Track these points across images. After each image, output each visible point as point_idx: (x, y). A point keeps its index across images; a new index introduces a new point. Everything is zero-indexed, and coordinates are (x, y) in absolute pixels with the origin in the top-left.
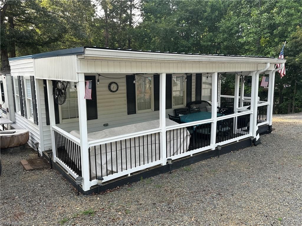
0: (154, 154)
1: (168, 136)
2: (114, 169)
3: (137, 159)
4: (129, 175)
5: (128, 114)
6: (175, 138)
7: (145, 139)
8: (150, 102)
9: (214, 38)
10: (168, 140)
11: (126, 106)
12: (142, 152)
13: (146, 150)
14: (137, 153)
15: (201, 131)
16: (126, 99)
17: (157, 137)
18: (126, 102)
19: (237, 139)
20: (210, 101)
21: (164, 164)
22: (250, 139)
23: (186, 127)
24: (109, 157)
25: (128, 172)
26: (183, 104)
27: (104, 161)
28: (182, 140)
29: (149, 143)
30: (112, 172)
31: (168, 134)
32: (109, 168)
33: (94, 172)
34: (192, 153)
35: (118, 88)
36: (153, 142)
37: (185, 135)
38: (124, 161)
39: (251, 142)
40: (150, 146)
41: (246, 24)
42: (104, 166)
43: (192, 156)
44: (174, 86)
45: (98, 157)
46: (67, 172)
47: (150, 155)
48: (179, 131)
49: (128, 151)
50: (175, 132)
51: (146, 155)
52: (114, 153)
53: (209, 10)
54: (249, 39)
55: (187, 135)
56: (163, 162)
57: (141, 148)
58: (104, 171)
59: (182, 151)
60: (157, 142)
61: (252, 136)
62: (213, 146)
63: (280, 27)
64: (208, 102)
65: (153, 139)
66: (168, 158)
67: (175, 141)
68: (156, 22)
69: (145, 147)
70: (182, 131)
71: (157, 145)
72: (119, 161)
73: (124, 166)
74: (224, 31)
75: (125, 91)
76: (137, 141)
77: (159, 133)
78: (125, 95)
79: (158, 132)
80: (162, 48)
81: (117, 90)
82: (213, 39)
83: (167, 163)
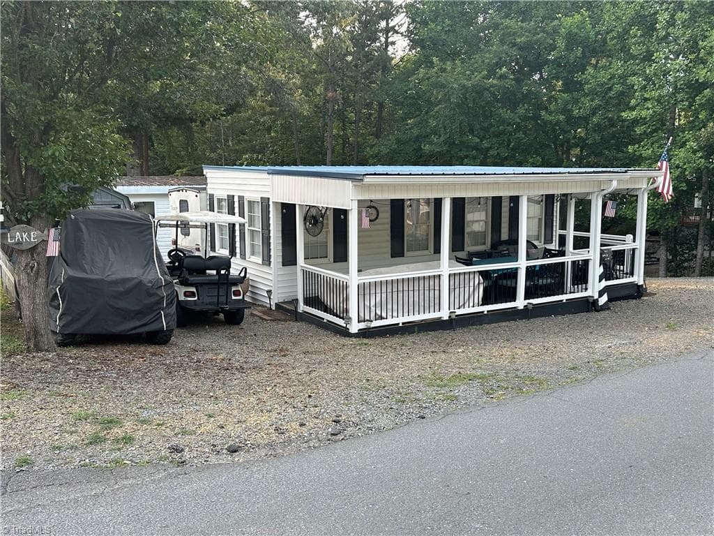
0: (432, 304)
1: (452, 282)
2: (384, 315)
3: (411, 308)
4: (401, 325)
5: (392, 257)
6: (462, 286)
7: (422, 282)
8: (428, 239)
9: (572, 106)
10: (452, 287)
11: (389, 244)
12: (416, 299)
13: (422, 297)
14: (411, 300)
15: (505, 282)
16: (389, 232)
17: (437, 281)
18: (389, 238)
19: (564, 298)
20: (538, 240)
21: (446, 318)
22: (588, 300)
23: (478, 271)
24: (378, 299)
25: (400, 320)
26: (485, 244)
27: (373, 303)
28: (472, 289)
29: (427, 288)
30: (381, 318)
31: (452, 278)
32: (379, 312)
33: (362, 314)
34: (486, 308)
35: (378, 215)
36: (432, 287)
37: (477, 282)
38: (395, 307)
39: (588, 305)
40: (427, 292)
41: (640, 79)
42: (373, 309)
43: (486, 313)
44: (469, 212)
45: (367, 297)
46: (323, 319)
47: (427, 305)
48: (467, 277)
49: (400, 295)
50: (462, 277)
51: (421, 303)
52: (384, 295)
53: (561, 43)
54: (644, 113)
55: (479, 283)
56: (444, 314)
57: (416, 293)
58: (373, 315)
59: (471, 304)
60: (437, 288)
61: (591, 295)
62: (520, 303)
63: (708, 90)
64: (533, 242)
65: (432, 283)
66: (451, 311)
67: (462, 290)
68: (444, 70)
69: (421, 292)
70: (472, 276)
71: (437, 292)
72: (390, 307)
73: (395, 314)
74: (593, 93)
75: (389, 220)
76: (411, 284)
77: (439, 275)
78: (389, 227)
79: (439, 273)
80: (454, 127)
81: (377, 218)
82: (569, 107)
83: (450, 317)
